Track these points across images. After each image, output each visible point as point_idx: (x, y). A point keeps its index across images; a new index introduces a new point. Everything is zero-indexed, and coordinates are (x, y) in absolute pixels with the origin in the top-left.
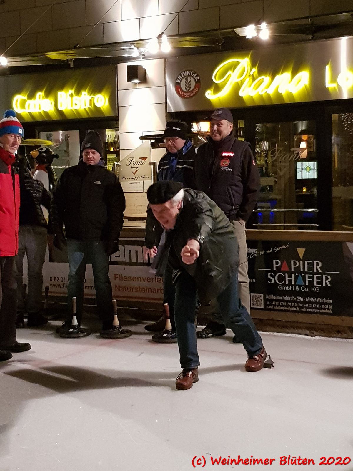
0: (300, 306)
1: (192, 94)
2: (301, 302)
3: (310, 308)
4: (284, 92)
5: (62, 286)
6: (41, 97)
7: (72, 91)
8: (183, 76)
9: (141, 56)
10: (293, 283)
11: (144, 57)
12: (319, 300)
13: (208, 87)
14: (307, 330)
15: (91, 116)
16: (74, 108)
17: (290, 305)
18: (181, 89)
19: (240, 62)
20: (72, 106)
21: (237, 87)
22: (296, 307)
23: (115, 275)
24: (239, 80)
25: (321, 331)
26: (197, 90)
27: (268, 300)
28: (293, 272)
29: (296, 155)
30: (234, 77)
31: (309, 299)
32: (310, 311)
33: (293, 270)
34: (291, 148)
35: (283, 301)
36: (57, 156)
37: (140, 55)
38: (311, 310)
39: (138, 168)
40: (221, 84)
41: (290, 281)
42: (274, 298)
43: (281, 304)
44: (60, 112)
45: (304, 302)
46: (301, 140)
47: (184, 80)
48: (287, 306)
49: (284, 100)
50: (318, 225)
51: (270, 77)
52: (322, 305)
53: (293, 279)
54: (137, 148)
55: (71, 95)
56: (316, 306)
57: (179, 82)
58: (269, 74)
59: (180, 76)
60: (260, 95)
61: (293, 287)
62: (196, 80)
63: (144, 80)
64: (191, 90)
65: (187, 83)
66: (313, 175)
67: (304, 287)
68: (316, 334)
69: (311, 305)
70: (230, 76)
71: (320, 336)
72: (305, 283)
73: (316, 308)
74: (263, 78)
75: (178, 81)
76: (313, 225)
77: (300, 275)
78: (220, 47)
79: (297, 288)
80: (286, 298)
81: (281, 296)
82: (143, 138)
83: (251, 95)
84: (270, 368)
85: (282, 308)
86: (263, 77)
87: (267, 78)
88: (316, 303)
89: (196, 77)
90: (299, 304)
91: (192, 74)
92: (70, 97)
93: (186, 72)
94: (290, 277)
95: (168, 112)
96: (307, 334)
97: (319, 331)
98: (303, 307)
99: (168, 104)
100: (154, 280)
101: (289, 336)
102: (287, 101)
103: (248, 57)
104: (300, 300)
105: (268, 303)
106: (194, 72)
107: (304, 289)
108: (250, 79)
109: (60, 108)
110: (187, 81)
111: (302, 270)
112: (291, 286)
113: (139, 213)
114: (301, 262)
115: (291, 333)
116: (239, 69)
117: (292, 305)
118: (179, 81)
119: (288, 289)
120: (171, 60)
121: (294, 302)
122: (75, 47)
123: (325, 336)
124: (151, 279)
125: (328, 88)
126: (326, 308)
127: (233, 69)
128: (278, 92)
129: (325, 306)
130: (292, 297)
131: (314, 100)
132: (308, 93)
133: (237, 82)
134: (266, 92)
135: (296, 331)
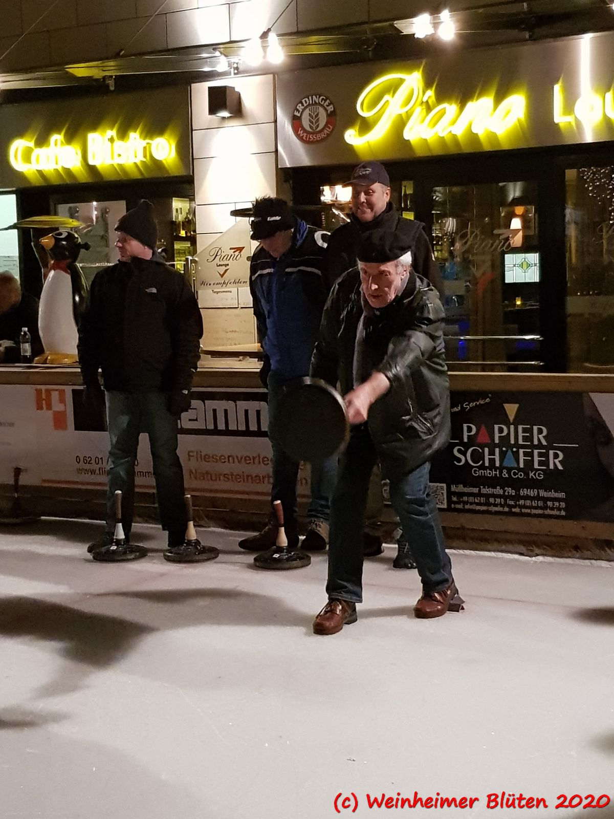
0: (510, 503)
1: (322, 135)
2: (511, 497)
3: (528, 507)
4: (481, 131)
5: (97, 472)
6: (59, 143)
8: (305, 105)
9: (232, 70)
10: (497, 464)
11: (238, 71)
12: (543, 493)
13: (350, 123)
14: (522, 546)
15: (147, 175)
16: (116, 161)
17: (493, 502)
18: (303, 128)
19: (404, 80)
20: (112, 158)
21: (401, 124)
22: (502, 505)
23: (189, 452)
24: (403, 111)
25: (546, 547)
26: (329, 128)
27: (455, 493)
28: (496, 446)
29: (503, 241)
30: (394, 106)
31: (525, 493)
32: (527, 513)
33: (497, 441)
34: (494, 229)
35: (480, 495)
36: (86, 246)
37: (231, 68)
38: (529, 511)
39: (228, 265)
40: (371, 119)
41: (492, 461)
42: (466, 490)
43: (476, 501)
44: (92, 169)
45: (518, 497)
46: (513, 215)
47: (307, 111)
48: (488, 504)
49: (482, 147)
50: (541, 364)
51: (458, 106)
52: (548, 502)
53: (497, 457)
54: (227, 231)
55: (111, 140)
56: (537, 504)
57: (299, 115)
58: (456, 102)
59: (300, 105)
60: (439, 137)
61: (498, 470)
62: (329, 112)
63: (238, 111)
64: (319, 129)
65: (313, 116)
66: (532, 275)
67: (517, 471)
68: (537, 553)
69: (528, 503)
70: (386, 104)
71: (543, 555)
72: (518, 461)
73: (536, 508)
74: (445, 108)
75: (297, 114)
76: (533, 363)
77: (509, 450)
78: (370, 53)
79: (505, 472)
80: (485, 491)
81: (476, 487)
82: (237, 213)
83: (425, 138)
84: (458, 611)
85: (478, 508)
86: (445, 105)
87: (451, 108)
88: (538, 498)
90: (508, 500)
91: (322, 101)
92: (109, 143)
93: (310, 98)
94: (492, 453)
95: (279, 167)
96: (522, 552)
97: (545, 547)
98: (515, 507)
99: (280, 153)
100: (257, 460)
101: (490, 557)
102: (487, 147)
103: (419, 70)
104: (510, 494)
105: (455, 499)
106: (324, 98)
107: (517, 474)
108: (424, 109)
109: (91, 162)
110: (313, 114)
111: (512, 442)
112: (493, 471)
113: (231, 345)
114: (512, 427)
115: (494, 551)
116: (402, 92)
117: (496, 503)
118: (299, 113)
119: (488, 475)
120: (286, 77)
121: (500, 496)
122: (117, 56)
123: (553, 556)
124: (252, 459)
125: (557, 124)
126: (555, 506)
127: (392, 92)
128: (471, 131)
129: (553, 504)
130: (496, 489)
131: (533, 144)
132: (523, 132)
133: (400, 115)
134: (451, 132)
135: (504, 547)
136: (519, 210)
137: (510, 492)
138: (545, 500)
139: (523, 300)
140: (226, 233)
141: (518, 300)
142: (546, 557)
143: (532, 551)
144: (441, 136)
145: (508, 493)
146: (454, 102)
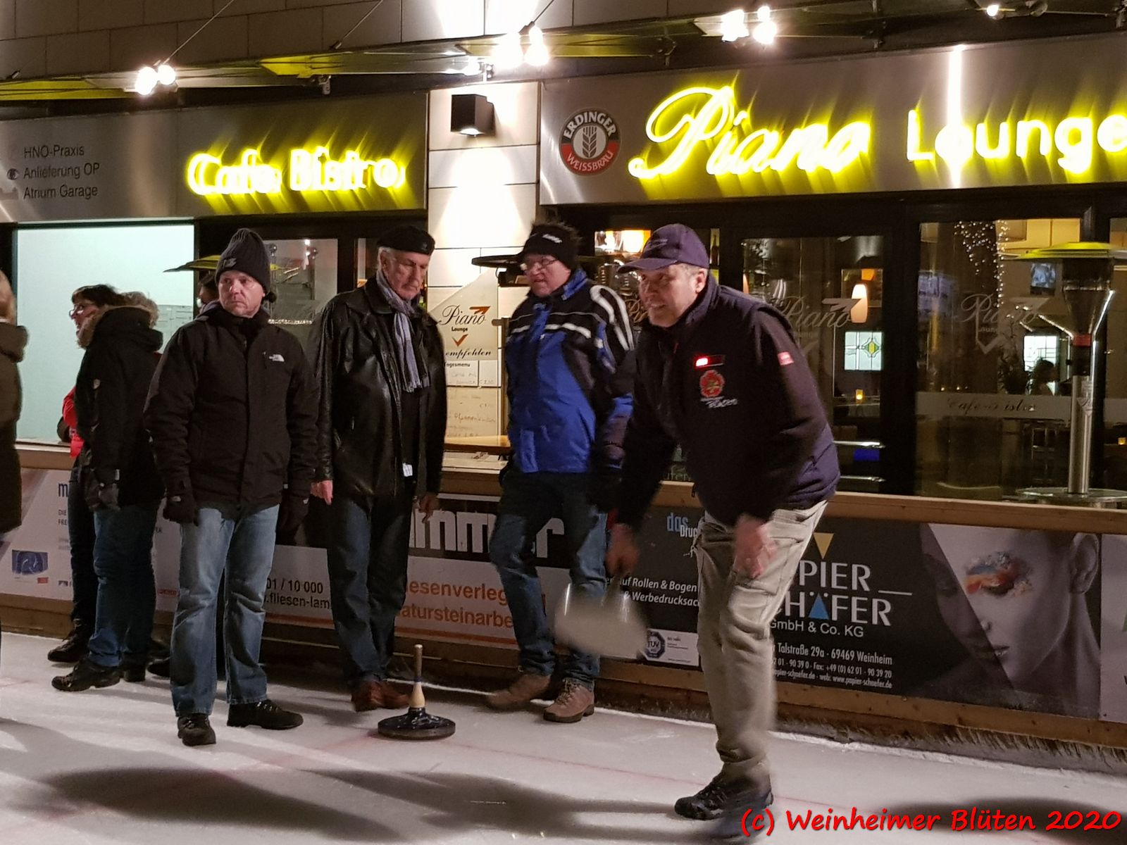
0: (818, 669)
1: (599, 164)
2: (818, 660)
3: (841, 675)
4: (811, 170)
6: (254, 160)
7: (325, 150)
9: (485, 74)
10: (802, 614)
11: (492, 76)
12: (861, 656)
13: (637, 152)
14: (832, 728)
15: (366, 208)
16: (327, 187)
17: (795, 666)
18: (574, 154)
19: (711, 96)
20: (322, 182)
21: (704, 153)
22: (807, 671)
24: (707, 137)
25: (865, 731)
26: (609, 155)
28: (802, 589)
30: (695, 130)
31: (838, 654)
32: (839, 683)
33: (802, 582)
34: (823, 299)
37: (483, 72)
38: (842, 680)
39: (467, 329)
40: (665, 145)
41: (795, 610)
44: (295, 196)
45: (827, 661)
46: (857, 280)
47: (581, 132)
48: (787, 668)
49: (810, 188)
50: (880, 480)
51: (780, 133)
52: (869, 669)
53: (802, 604)
54: (469, 286)
55: (322, 159)
56: (854, 671)
57: (570, 136)
58: (778, 127)
59: (572, 123)
60: (754, 172)
61: (802, 622)
63: (489, 129)
64: (595, 156)
65: (588, 139)
67: (828, 626)
68: (852, 737)
69: (842, 669)
70: (686, 127)
71: (860, 741)
72: (830, 615)
73: (853, 676)
74: (763, 135)
75: (567, 134)
76: (870, 478)
77: (819, 597)
78: (667, 60)
79: (812, 625)
80: (785, 649)
82: (481, 262)
83: (735, 174)
86: (763, 131)
87: (771, 135)
88: (855, 663)
90: (815, 663)
91: (601, 120)
92: (319, 163)
93: (586, 114)
94: (795, 598)
95: (541, 203)
96: (831, 735)
97: (861, 729)
98: (823, 673)
99: (543, 185)
100: (480, 593)
101: (788, 740)
102: (817, 189)
103: (730, 85)
104: (818, 655)
107: (829, 628)
108: (734, 135)
109: (294, 187)
110: (588, 136)
111: (823, 584)
112: (796, 622)
113: (466, 436)
114: (823, 565)
115: (794, 732)
116: (708, 112)
117: (799, 666)
118: (570, 133)
119: (789, 628)
120: (554, 86)
121: (804, 658)
122: (331, 49)
123: (873, 743)
124: (474, 591)
125: (912, 162)
126: (878, 676)
127: (693, 112)
128: (797, 166)
129: (876, 673)
130: (799, 647)
131: (879, 188)
132: (867, 171)
133: (704, 141)
134: (769, 167)
135: (806, 728)
136: (868, 274)
137: (818, 652)
138: (866, 666)
139: (865, 394)
140: (466, 287)
141: (859, 393)
142: (864, 745)
143: (846, 735)
144: (757, 171)
145: (815, 653)
146: (775, 127)
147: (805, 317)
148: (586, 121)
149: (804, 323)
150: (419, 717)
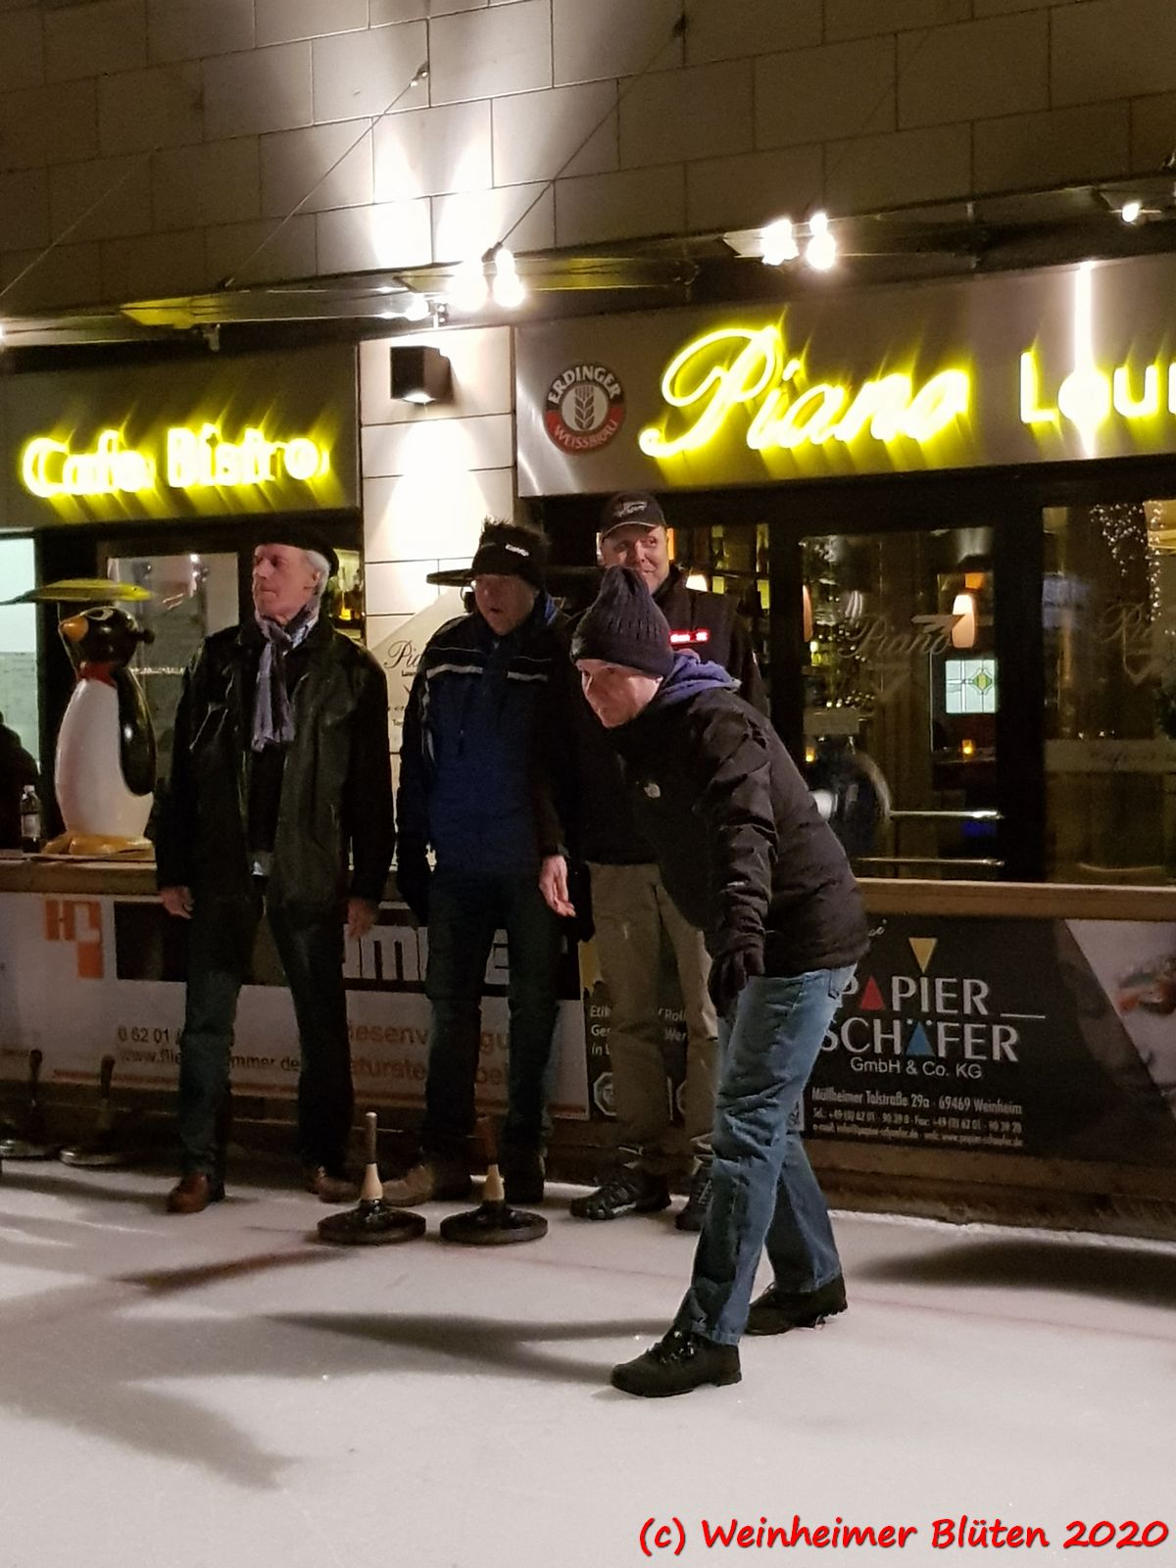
0: (921, 1124)
1: (599, 439)
2: (923, 1113)
3: (954, 1132)
4: (890, 436)
5: (158, 1057)
6: (115, 446)
8: (568, 382)
9: (436, 317)
10: (898, 1050)
11: (446, 319)
12: (980, 1105)
13: (648, 418)
14: (942, 1204)
15: (275, 508)
16: (220, 481)
17: (890, 1121)
18: (564, 425)
19: (750, 340)
20: (213, 474)
21: (743, 420)
22: (907, 1128)
24: (747, 397)
25: (986, 1207)
26: (613, 426)
27: (820, 1104)
28: (896, 1015)
29: (930, 636)
30: (729, 388)
31: (949, 1104)
32: (953, 1142)
33: (896, 1007)
34: (912, 617)
35: (865, 1107)
36: (147, 637)
37: (433, 314)
38: (955, 1138)
40: (689, 410)
41: (888, 1044)
42: (840, 1097)
43: (859, 1119)
44: (176, 495)
45: (933, 1113)
46: (960, 588)
47: (572, 394)
48: (879, 1125)
49: (890, 462)
50: (999, 863)
51: (846, 389)
52: (991, 1122)
53: (897, 1037)
54: (422, 611)
55: (212, 441)
56: (971, 1125)
57: (557, 401)
58: (845, 379)
59: (558, 382)
60: (813, 444)
61: (898, 1061)
62: (612, 396)
63: (445, 392)
64: (591, 428)
65: (582, 404)
66: (986, 702)
67: (933, 1064)
69: (954, 1122)
70: (717, 383)
71: (982, 1221)
72: (936, 1051)
73: (970, 1132)
74: (823, 393)
75: (553, 398)
76: (984, 861)
77: (919, 1024)
78: (688, 291)
79: (911, 1065)
80: (874, 1099)
81: (858, 1093)
82: (439, 578)
83: (787, 447)
85: (862, 1131)
86: (824, 387)
87: (834, 392)
88: (972, 1114)
89: (610, 385)
90: (917, 1117)
91: (599, 377)
92: (208, 446)
93: (578, 369)
94: (888, 1029)
95: (520, 495)
96: (939, 1214)
97: (982, 1204)
98: (930, 1129)
99: (522, 469)
102: (900, 465)
103: (776, 322)
104: (920, 1106)
105: (818, 1114)
106: (603, 370)
107: (934, 1069)
108: (783, 393)
109: (173, 483)
110: (582, 400)
111: (925, 1008)
112: (890, 1062)
114: (924, 981)
115: (892, 1212)
116: (746, 362)
117: (896, 1122)
118: (556, 396)
119: (881, 1071)
120: (535, 331)
121: (901, 1110)
122: (220, 288)
123: (999, 1223)
125: (1028, 426)
126: (1003, 1130)
127: (726, 363)
128: (871, 436)
129: (1000, 1127)
130: (895, 1095)
131: (984, 461)
132: (967, 439)
133: (742, 404)
134: (833, 436)
135: (907, 1206)
136: (974, 580)
137: (921, 1102)
138: (987, 1117)
139: (977, 745)
140: (418, 615)
141: (967, 745)
142: (985, 1225)
143: (961, 1213)
144: (817, 442)
145: (918, 1103)
146: (839, 380)
147: (889, 642)
148: (578, 379)
149: (889, 649)
150: (373, 1211)
